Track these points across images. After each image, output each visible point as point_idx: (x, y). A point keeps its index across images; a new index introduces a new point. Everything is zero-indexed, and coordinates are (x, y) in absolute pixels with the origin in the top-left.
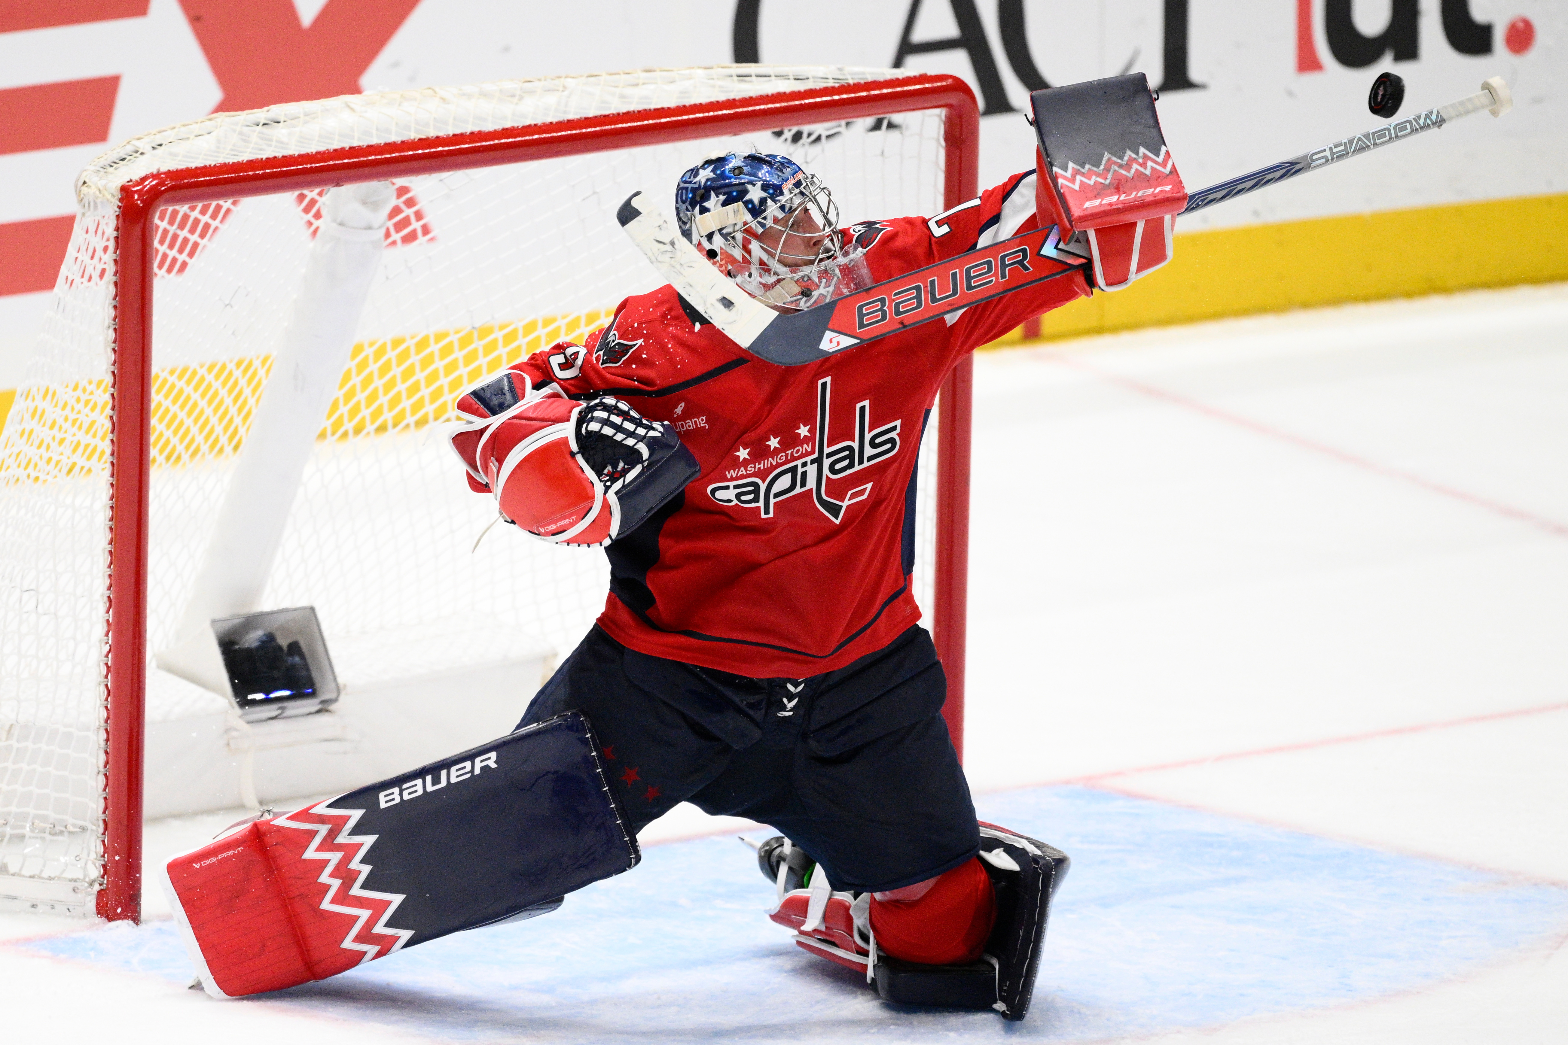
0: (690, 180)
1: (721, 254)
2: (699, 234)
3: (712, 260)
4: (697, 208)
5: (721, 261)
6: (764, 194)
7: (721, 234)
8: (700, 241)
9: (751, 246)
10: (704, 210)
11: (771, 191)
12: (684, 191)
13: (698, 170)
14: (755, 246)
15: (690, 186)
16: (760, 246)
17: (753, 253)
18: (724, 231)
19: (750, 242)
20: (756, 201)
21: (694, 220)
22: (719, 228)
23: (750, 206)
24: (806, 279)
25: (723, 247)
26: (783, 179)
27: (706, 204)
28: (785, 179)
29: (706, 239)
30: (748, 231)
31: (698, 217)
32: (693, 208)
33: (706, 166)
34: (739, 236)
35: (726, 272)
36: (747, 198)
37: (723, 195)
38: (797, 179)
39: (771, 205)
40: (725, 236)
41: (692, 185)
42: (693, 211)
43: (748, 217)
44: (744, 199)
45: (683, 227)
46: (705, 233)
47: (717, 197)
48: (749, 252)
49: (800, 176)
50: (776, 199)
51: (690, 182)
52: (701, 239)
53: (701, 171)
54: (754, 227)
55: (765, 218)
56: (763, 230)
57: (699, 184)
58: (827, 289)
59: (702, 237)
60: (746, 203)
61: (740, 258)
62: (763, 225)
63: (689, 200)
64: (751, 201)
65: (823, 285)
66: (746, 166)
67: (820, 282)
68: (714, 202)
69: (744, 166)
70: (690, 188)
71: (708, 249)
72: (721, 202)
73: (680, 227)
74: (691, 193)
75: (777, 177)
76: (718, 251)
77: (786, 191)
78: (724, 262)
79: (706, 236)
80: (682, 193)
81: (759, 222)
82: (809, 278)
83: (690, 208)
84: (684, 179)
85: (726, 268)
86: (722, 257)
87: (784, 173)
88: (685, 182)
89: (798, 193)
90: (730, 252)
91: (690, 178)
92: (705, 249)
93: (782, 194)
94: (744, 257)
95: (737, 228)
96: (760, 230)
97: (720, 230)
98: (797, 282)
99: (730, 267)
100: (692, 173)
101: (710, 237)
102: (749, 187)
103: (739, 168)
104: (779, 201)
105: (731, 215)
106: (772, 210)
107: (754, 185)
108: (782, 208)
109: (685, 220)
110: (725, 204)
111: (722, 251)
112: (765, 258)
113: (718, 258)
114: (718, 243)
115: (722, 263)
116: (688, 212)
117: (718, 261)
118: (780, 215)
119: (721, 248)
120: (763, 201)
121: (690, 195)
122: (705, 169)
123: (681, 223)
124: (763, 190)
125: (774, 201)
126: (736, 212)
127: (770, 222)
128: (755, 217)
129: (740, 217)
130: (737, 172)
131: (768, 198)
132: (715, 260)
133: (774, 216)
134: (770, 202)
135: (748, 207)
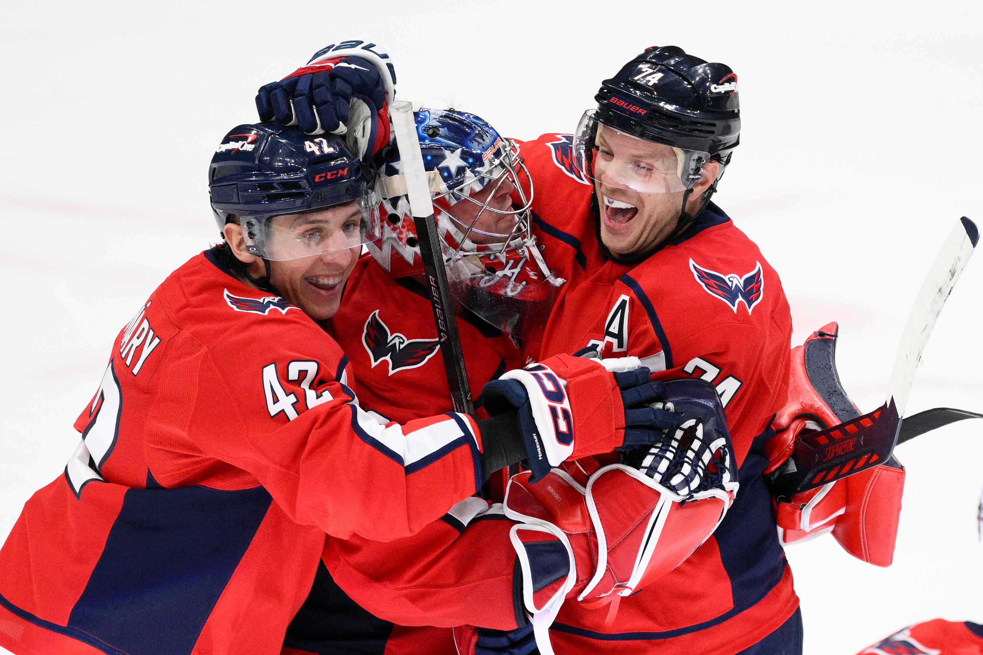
1: (404, 220)
3: (391, 226)
4: (384, 167)
6: (462, 163)
8: (381, 204)
9: (439, 217)
11: (471, 160)
14: (444, 217)
16: (450, 217)
19: (439, 213)
20: (453, 170)
22: (406, 193)
23: (446, 174)
24: (492, 258)
26: (483, 148)
27: (395, 165)
28: (485, 147)
29: (389, 202)
30: (440, 202)
31: (384, 178)
35: (406, 239)
36: (443, 164)
38: (496, 148)
39: (470, 177)
42: (378, 169)
43: (443, 188)
44: (440, 166)
46: (389, 195)
49: (499, 144)
50: (476, 169)
52: (384, 202)
54: (447, 197)
55: (461, 190)
56: (456, 202)
58: (513, 271)
59: (385, 199)
60: (441, 170)
62: (457, 198)
64: (447, 169)
65: (509, 265)
66: (442, 127)
67: (507, 263)
69: (440, 127)
71: (390, 213)
75: (477, 144)
76: (402, 217)
77: (486, 162)
78: (405, 230)
79: (390, 199)
81: (454, 194)
82: (496, 257)
85: (408, 235)
86: (405, 224)
87: (484, 140)
89: (498, 165)
92: (387, 213)
93: (482, 165)
96: (453, 202)
97: (407, 196)
98: (482, 259)
99: (412, 235)
102: (447, 153)
103: (436, 128)
104: (479, 173)
107: (452, 152)
108: (481, 180)
111: (406, 218)
112: (452, 229)
113: (400, 224)
115: (402, 230)
117: (399, 228)
118: (478, 188)
119: (406, 215)
120: (461, 170)
124: (462, 158)
125: (473, 172)
126: (429, 180)
127: (466, 194)
128: (450, 187)
129: (434, 186)
130: (431, 132)
131: (466, 168)
132: (396, 226)
133: (471, 188)
134: (468, 173)
135: (444, 175)
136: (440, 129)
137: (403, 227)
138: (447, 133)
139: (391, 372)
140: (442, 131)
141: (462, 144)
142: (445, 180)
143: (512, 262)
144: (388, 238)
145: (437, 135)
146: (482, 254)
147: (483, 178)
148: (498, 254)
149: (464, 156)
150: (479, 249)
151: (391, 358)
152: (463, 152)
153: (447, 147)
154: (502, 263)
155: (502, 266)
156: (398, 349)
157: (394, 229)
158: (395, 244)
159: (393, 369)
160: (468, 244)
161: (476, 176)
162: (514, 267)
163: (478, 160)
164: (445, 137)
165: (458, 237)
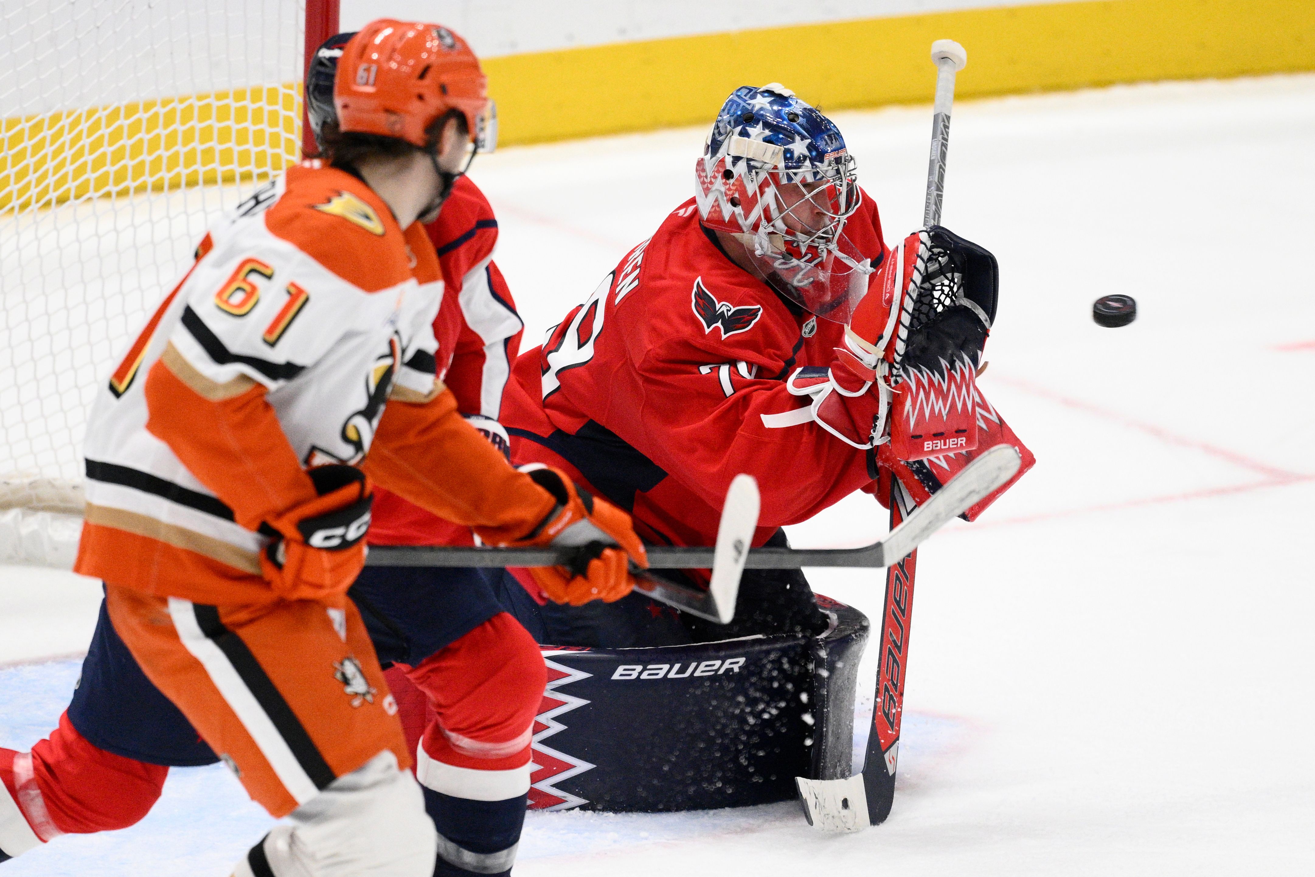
0: (744, 97)
1: (737, 180)
2: (728, 151)
3: (724, 180)
4: (739, 128)
5: (732, 185)
6: (806, 153)
7: (749, 165)
8: (724, 158)
9: (767, 189)
10: (744, 134)
11: (814, 153)
12: (735, 105)
13: (756, 93)
14: (771, 191)
15: (743, 104)
16: (776, 193)
17: (765, 196)
18: (752, 163)
19: (768, 185)
20: (796, 155)
21: (730, 136)
22: (749, 157)
23: (788, 155)
24: (795, 245)
25: (743, 175)
26: (828, 149)
27: (750, 130)
28: (830, 150)
29: (731, 159)
30: (774, 176)
31: (736, 137)
32: (737, 124)
33: (766, 94)
34: (763, 175)
35: (731, 197)
36: (790, 146)
37: (770, 131)
38: (839, 155)
39: (807, 166)
40: (750, 168)
41: (745, 104)
42: (734, 128)
43: (781, 165)
44: (787, 146)
45: (717, 135)
46: (734, 153)
47: (763, 129)
48: (762, 194)
49: (842, 154)
50: (815, 163)
51: (745, 101)
52: (726, 156)
53: (759, 96)
54: (781, 175)
55: (795, 174)
56: (787, 183)
57: (753, 107)
59: (729, 155)
60: (786, 151)
61: (750, 193)
62: (790, 178)
63: (735, 116)
64: (792, 153)
65: (806, 258)
66: (803, 117)
67: (806, 255)
68: (756, 131)
69: (801, 116)
70: (741, 106)
71: (727, 168)
72: (763, 136)
73: (714, 134)
74: (741, 110)
75: (825, 143)
76: (736, 176)
77: (826, 162)
78: (734, 188)
79: (733, 157)
80: (731, 106)
81: (788, 175)
82: (798, 246)
83: (732, 123)
84: (739, 94)
85: (733, 194)
86: (736, 183)
87: (832, 143)
88: (739, 96)
90: (745, 182)
91: (745, 96)
92: (725, 167)
93: (822, 161)
94: (755, 193)
95: (766, 166)
96: (784, 181)
97: (749, 160)
98: (786, 242)
99: (737, 195)
100: (749, 93)
101: (736, 159)
102: (798, 138)
103: (797, 115)
104: (816, 166)
105: (769, 154)
106: (805, 172)
107: (802, 140)
108: (815, 174)
109: (722, 131)
110: (767, 140)
111: (739, 178)
112: (773, 207)
113: (731, 181)
114: (740, 169)
115: (731, 187)
116: (728, 126)
117: (730, 184)
118: (810, 179)
119: (740, 176)
120: (802, 158)
121: (739, 113)
122: (764, 97)
123: (716, 131)
124: (807, 147)
125: (813, 165)
126: (773, 153)
127: (797, 180)
128: (787, 167)
129: (775, 159)
130: (791, 117)
131: (808, 158)
132: (727, 181)
133: (804, 176)
134: (808, 163)
135: (786, 156)
136: (800, 118)
137: (733, 185)
138: (805, 124)
139: (724, 337)
140: (801, 120)
141: (812, 136)
142: (786, 159)
143: (810, 256)
144: (717, 190)
145: (795, 121)
146: (789, 238)
147: (818, 172)
148: (801, 244)
149: (810, 147)
150: (787, 233)
151: (722, 324)
152: (810, 144)
153: (799, 134)
154: (801, 253)
155: (799, 256)
156: (726, 315)
157: (725, 184)
158: (720, 197)
159: (725, 334)
160: (780, 224)
161: (812, 168)
162: (809, 261)
163: (820, 157)
164: (801, 126)
165: (774, 213)
